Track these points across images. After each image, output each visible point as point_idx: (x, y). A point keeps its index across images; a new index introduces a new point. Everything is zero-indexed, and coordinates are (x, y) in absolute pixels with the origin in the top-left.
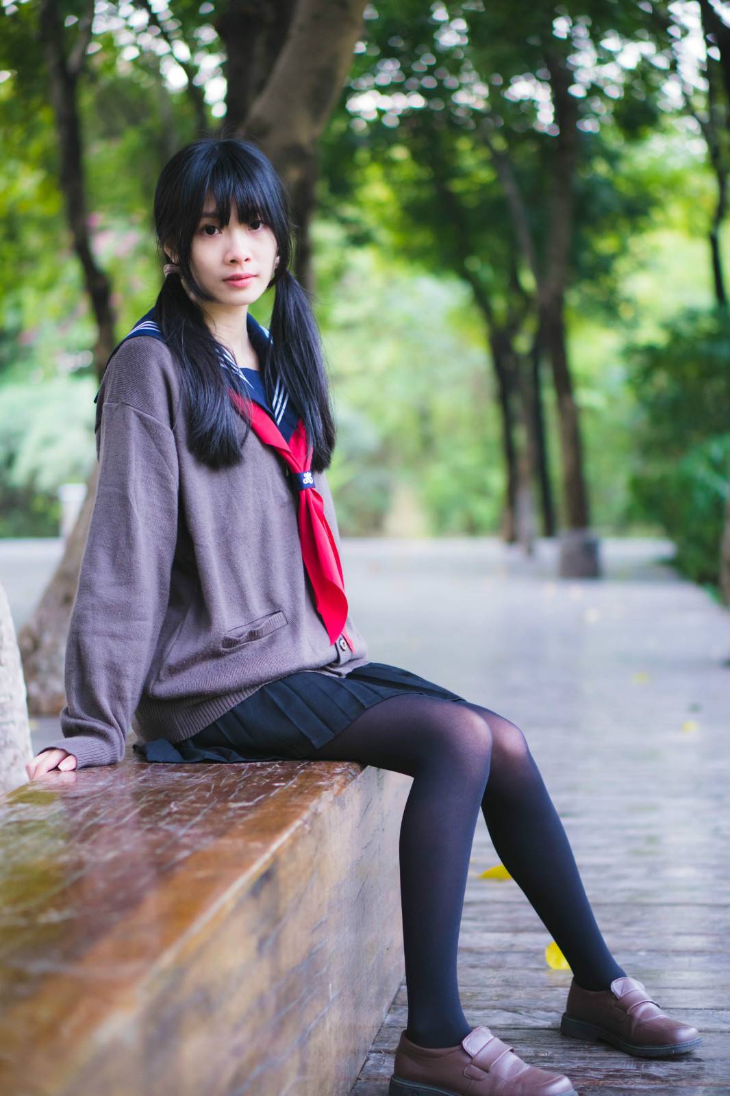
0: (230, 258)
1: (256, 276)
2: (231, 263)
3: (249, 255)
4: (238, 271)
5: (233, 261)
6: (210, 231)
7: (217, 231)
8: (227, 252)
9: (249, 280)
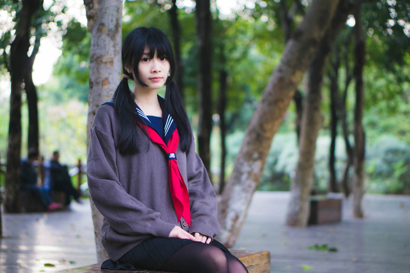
0: (153, 70)
1: (162, 78)
2: (154, 73)
3: (161, 70)
4: (156, 75)
5: (154, 72)
6: (145, 60)
7: (148, 60)
8: (152, 68)
9: (159, 79)
